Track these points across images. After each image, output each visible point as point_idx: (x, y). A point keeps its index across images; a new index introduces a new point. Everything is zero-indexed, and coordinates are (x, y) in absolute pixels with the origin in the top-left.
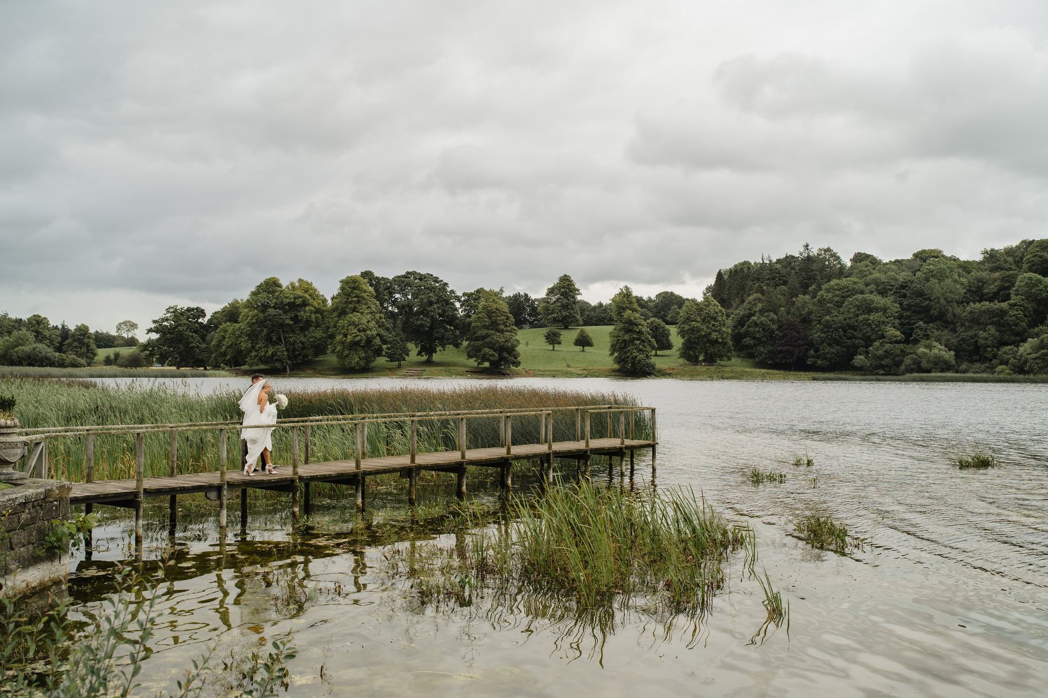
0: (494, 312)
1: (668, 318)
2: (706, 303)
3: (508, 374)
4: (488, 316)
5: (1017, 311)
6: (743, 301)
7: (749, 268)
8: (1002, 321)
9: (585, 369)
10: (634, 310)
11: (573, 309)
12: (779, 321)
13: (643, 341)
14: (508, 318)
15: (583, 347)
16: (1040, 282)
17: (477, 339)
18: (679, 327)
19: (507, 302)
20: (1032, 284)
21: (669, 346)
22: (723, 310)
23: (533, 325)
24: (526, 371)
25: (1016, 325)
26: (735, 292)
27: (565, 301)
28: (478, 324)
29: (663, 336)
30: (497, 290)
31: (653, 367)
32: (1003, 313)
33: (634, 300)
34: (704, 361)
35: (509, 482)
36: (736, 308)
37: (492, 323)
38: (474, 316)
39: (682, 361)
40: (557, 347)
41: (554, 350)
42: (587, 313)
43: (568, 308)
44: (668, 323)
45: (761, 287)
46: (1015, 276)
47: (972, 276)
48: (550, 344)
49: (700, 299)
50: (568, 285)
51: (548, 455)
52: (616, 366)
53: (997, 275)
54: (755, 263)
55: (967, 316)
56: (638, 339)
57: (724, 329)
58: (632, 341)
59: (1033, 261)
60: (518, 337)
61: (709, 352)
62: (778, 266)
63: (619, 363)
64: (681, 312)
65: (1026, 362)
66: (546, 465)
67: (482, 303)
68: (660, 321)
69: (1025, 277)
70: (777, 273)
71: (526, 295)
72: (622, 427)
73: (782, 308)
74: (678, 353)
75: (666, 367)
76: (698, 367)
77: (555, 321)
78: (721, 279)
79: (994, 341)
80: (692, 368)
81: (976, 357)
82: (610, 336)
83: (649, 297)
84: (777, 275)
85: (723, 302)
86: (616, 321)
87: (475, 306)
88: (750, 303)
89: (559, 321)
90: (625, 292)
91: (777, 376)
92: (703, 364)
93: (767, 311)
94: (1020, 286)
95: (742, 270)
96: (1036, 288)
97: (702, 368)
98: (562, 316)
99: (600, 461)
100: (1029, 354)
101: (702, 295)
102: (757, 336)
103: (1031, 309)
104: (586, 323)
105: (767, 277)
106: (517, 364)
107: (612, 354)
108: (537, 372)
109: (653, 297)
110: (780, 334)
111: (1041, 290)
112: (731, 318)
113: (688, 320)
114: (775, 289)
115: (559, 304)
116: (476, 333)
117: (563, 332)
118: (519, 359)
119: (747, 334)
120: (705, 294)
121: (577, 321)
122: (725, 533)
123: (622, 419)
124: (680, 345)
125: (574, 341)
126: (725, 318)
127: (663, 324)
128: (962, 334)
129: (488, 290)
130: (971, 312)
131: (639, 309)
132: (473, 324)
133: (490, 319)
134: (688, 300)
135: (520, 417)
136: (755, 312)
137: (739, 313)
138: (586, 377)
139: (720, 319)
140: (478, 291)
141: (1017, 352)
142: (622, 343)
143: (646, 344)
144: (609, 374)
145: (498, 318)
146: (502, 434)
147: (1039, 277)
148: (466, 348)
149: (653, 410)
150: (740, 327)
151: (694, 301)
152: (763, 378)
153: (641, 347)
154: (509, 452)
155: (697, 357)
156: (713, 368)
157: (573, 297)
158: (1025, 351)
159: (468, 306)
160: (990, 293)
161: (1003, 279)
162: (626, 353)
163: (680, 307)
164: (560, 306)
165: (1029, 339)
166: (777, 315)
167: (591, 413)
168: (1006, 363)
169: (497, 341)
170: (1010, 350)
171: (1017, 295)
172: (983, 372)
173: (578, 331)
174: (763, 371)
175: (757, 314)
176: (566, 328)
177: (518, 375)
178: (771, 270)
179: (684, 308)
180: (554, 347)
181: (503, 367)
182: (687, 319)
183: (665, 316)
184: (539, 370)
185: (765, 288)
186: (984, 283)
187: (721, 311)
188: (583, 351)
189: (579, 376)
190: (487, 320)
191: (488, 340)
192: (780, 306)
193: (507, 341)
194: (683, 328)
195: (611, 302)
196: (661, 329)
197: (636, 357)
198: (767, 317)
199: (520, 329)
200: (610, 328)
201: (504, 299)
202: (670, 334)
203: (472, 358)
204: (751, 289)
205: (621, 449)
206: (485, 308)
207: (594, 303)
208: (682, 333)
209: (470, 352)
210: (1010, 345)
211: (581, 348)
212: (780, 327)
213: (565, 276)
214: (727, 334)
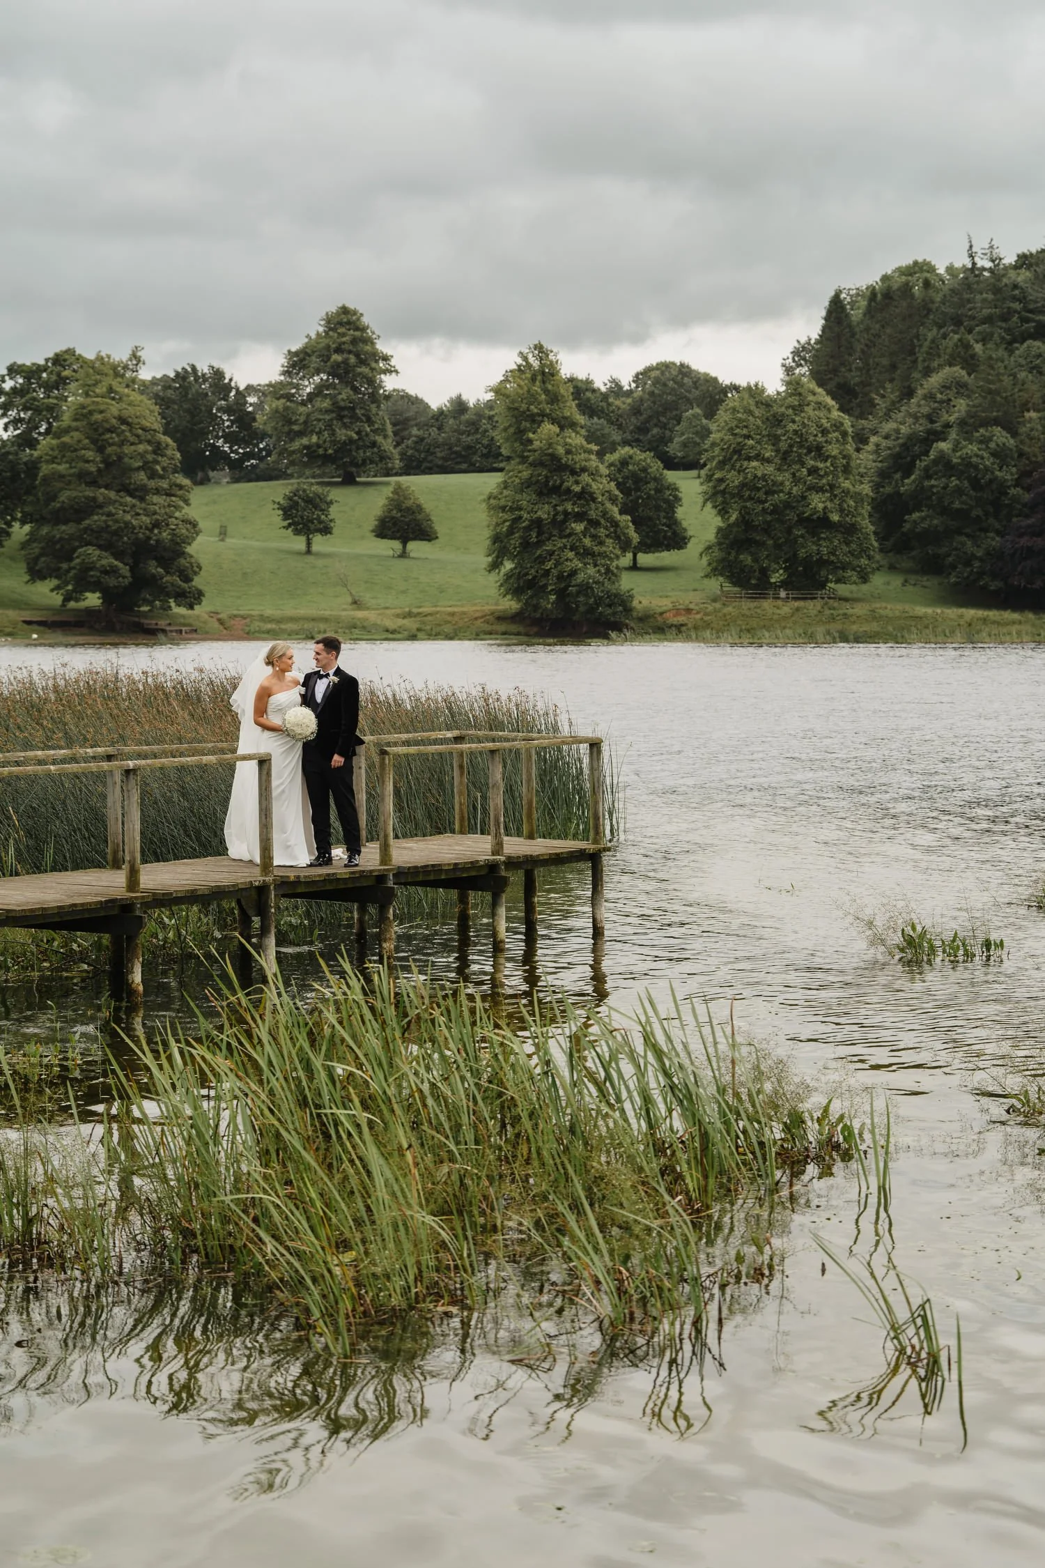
0: (111, 430)
1: (674, 449)
2: (794, 401)
3: (164, 631)
4: (94, 442)
6: (909, 393)
7: (927, 284)
9: (409, 615)
10: (565, 424)
11: (369, 421)
12: (1021, 454)
13: (594, 523)
14: (158, 449)
15: (404, 544)
17: (59, 518)
18: (709, 478)
19: (156, 396)
21: (677, 540)
22: (847, 421)
23: (239, 472)
24: (221, 622)
26: (885, 361)
27: (345, 394)
28: (62, 468)
29: (658, 508)
30: (120, 354)
31: (622, 602)
33: (566, 391)
34: (785, 584)
35: (137, 977)
36: (887, 416)
37: (108, 464)
38: (45, 443)
39: (715, 585)
40: (319, 542)
41: (309, 552)
42: (415, 431)
43: (355, 418)
44: (671, 464)
45: (967, 346)
48: (297, 532)
49: (774, 384)
50: (354, 341)
51: (262, 890)
52: (510, 604)
54: (950, 269)
56: (579, 517)
57: (847, 484)
58: (559, 524)
60: (191, 512)
61: (802, 553)
62: (1023, 276)
63: (516, 592)
64: (713, 427)
66: (256, 921)
67: (74, 397)
68: (643, 457)
70: (1014, 299)
71: (218, 374)
72: (497, 800)
73: (1033, 414)
74: (705, 560)
75: (665, 604)
76: (767, 604)
77: (313, 456)
78: (839, 321)
80: (747, 605)
82: (490, 508)
83: (613, 381)
84: (1017, 306)
85: (847, 396)
86: (508, 459)
87: (50, 409)
88: (930, 397)
89: (327, 459)
90: (535, 364)
91: (1014, 629)
92: (783, 594)
93: (986, 423)
95: (906, 289)
97: (778, 607)
98: (334, 442)
99: (433, 905)
101: (780, 373)
102: (957, 505)
104: (414, 466)
105: (986, 312)
106: (192, 598)
107: (495, 566)
108: (256, 625)
109: (626, 382)
110: (1027, 497)
112: (870, 447)
113: (735, 455)
114: (1011, 352)
115: (326, 404)
116: (54, 498)
117: (335, 494)
118: (197, 582)
119: (919, 498)
120: (788, 370)
121: (383, 457)
122: (795, 1123)
123: (497, 774)
124: (710, 536)
125: (372, 523)
126: (850, 447)
127: (656, 466)
129: (90, 355)
131: (581, 419)
132: (45, 469)
133: (101, 450)
134: (736, 388)
135: (182, 769)
136: (948, 426)
137: (897, 431)
138: (413, 637)
139: (833, 450)
140: (59, 360)
142: (528, 529)
143: (602, 532)
144: (487, 628)
145: (127, 449)
146: (114, 827)
148: (24, 545)
149: (595, 746)
150: (898, 476)
151: (755, 392)
152: (972, 636)
153: (587, 542)
154: (133, 883)
155: (764, 573)
156: (812, 607)
157: (371, 381)
159: (25, 409)
162: (541, 560)
163: (710, 414)
164: (327, 411)
166: (1014, 434)
167: (397, 756)
169: (127, 524)
173: (388, 491)
174: (971, 613)
175: (953, 435)
176: (349, 480)
177: (191, 633)
178: (996, 290)
179: (723, 415)
180: (309, 544)
181: (145, 608)
182: (735, 452)
183: (665, 440)
184: (263, 619)
185: (978, 348)
187: (838, 426)
188: (404, 555)
189: (391, 634)
190: (90, 454)
191: (97, 519)
192: (1025, 407)
193: (156, 525)
194: (721, 480)
195: (490, 396)
196: (652, 485)
197: (574, 573)
198: (985, 441)
199: (201, 483)
200: (489, 482)
201: (145, 387)
202: (678, 499)
203: (43, 578)
204: (934, 352)
205: (492, 867)
206: (82, 414)
207: (436, 400)
208: (719, 497)
209: (36, 559)
211: (397, 545)
212: (1025, 474)
213: (345, 310)
214: (859, 498)
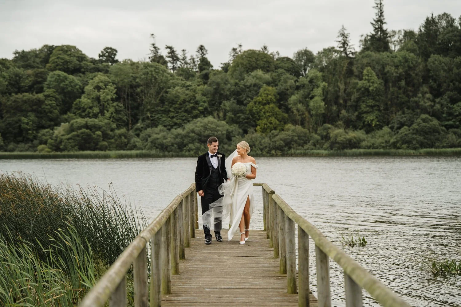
5: (51, 101)
8: (40, 109)
16: (66, 78)
20: (60, 80)
25: (51, 112)
32: (40, 102)
46: (46, 74)
47: (10, 72)
53: (30, 71)
55: (11, 104)
59: (56, 62)
65: (61, 142)
69: (54, 74)
79: (34, 125)
81: (20, 139)
94: (50, 81)
96: (64, 83)
100: (63, 135)
103: (60, 100)
111: (67, 85)
128: (8, 119)
130: (15, 101)
141: (53, 134)
147: (65, 74)
158: (60, 133)
160: (26, 86)
161: (36, 75)
165: (62, 124)
168: (45, 143)
170: (47, 132)
171: (49, 88)
172: (27, 150)
186: (20, 78)
210: (47, 128)
